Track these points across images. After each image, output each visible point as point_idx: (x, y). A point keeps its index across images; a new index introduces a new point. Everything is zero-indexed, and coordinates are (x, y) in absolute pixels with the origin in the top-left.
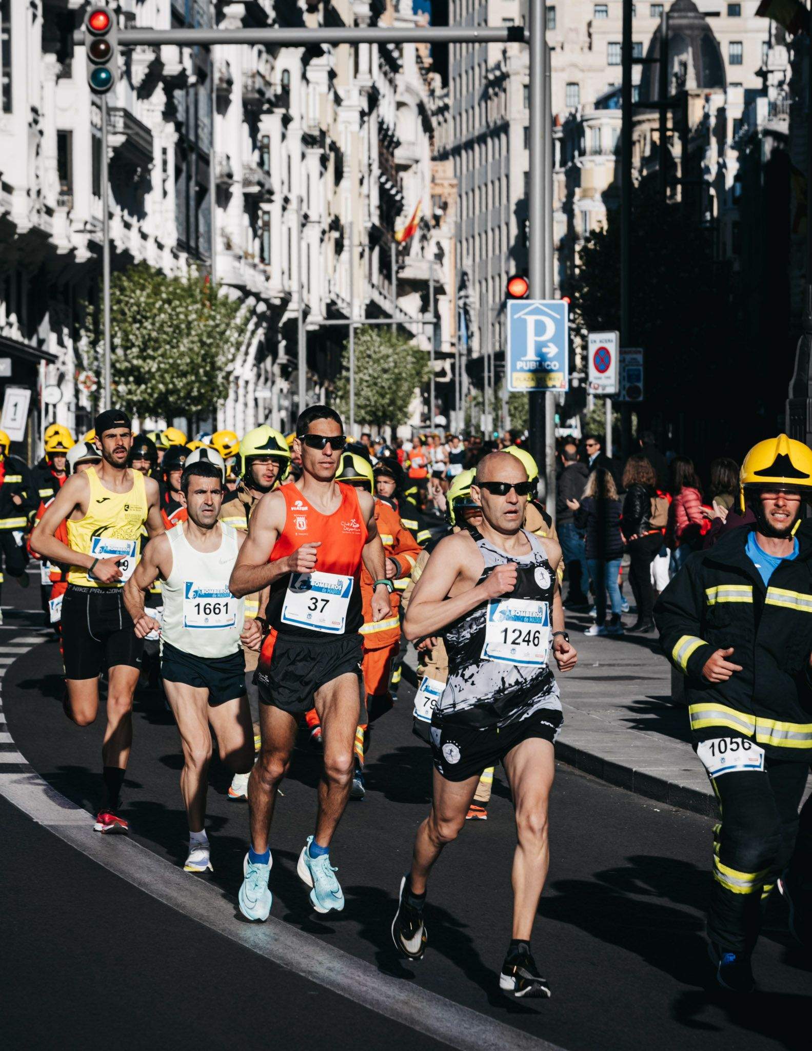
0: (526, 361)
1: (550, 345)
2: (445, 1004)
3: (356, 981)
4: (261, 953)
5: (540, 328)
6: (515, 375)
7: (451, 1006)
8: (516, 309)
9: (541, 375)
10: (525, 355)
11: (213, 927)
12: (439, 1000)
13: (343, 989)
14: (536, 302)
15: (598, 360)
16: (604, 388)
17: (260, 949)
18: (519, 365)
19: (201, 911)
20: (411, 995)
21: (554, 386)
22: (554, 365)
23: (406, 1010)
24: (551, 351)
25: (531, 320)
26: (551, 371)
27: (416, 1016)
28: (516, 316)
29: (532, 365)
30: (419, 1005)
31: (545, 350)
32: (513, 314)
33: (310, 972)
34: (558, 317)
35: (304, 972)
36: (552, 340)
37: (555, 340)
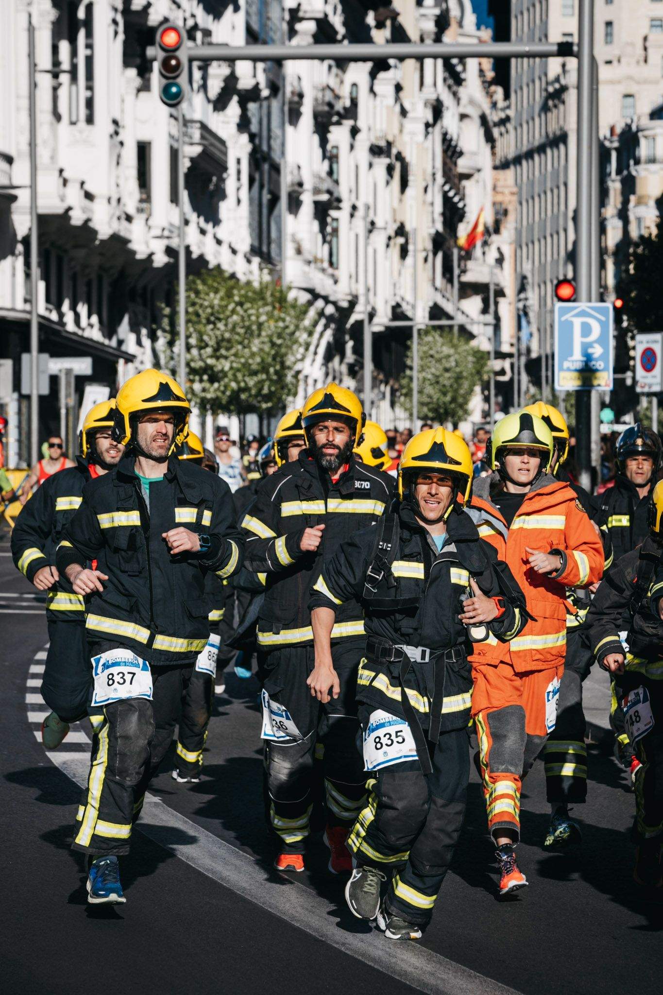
0: (573, 361)
1: (596, 346)
2: (470, 976)
3: (387, 952)
4: (298, 925)
5: (586, 330)
6: (562, 374)
7: (476, 977)
8: (563, 311)
9: (587, 374)
10: (571, 355)
11: (254, 901)
12: (464, 971)
13: (374, 960)
14: (582, 305)
15: (645, 360)
16: (650, 386)
17: (298, 921)
18: (566, 365)
19: (245, 885)
20: (438, 966)
21: (599, 385)
22: (599, 365)
23: (432, 981)
24: (597, 351)
25: (577, 322)
26: (596, 371)
27: (441, 987)
28: (563, 319)
29: (579, 365)
30: (445, 976)
31: (590, 351)
32: (560, 316)
33: (344, 944)
34: (603, 319)
35: (338, 943)
36: (596, 341)
37: (602, 340)
